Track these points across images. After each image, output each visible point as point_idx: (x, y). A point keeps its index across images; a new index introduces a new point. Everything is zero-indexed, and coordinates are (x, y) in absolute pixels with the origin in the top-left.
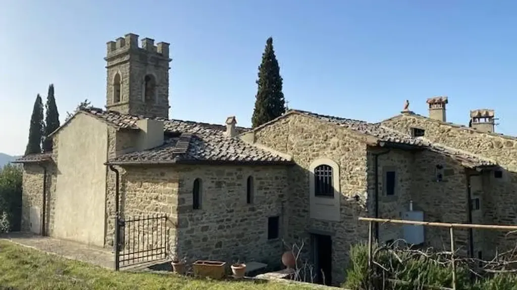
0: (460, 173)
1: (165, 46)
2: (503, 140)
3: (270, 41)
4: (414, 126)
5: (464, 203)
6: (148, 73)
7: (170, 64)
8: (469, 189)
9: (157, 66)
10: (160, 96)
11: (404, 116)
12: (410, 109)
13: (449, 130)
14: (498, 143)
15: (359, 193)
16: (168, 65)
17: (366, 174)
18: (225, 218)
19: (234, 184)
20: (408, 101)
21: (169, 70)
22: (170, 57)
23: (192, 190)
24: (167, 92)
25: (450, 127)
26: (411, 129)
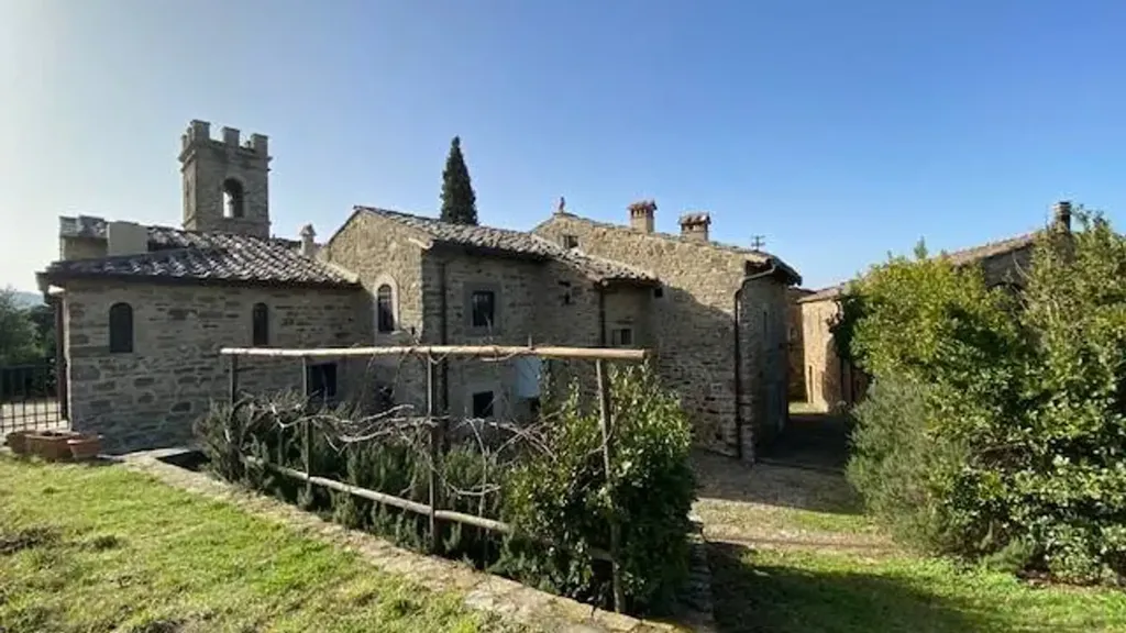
0: (589, 290)
1: (261, 140)
2: (663, 243)
3: (456, 141)
4: (566, 231)
5: (593, 334)
6: (229, 175)
7: (270, 165)
8: (602, 315)
9: (246, 167)
10: (252, 208)
11: (557, 220)
12: (567, 209)
13: (605, 233)
14: (658, 247)
15: (415, 323)
16: (266, 165)
17: (421, 293)
18: (197, 366)
19: (220, 315)
20: (562, 199)
21: (269, 173)
22: (270, 154)
23: (107, 321)
24: (266, 202)
25: (604, 230)
26: (565, 236)
